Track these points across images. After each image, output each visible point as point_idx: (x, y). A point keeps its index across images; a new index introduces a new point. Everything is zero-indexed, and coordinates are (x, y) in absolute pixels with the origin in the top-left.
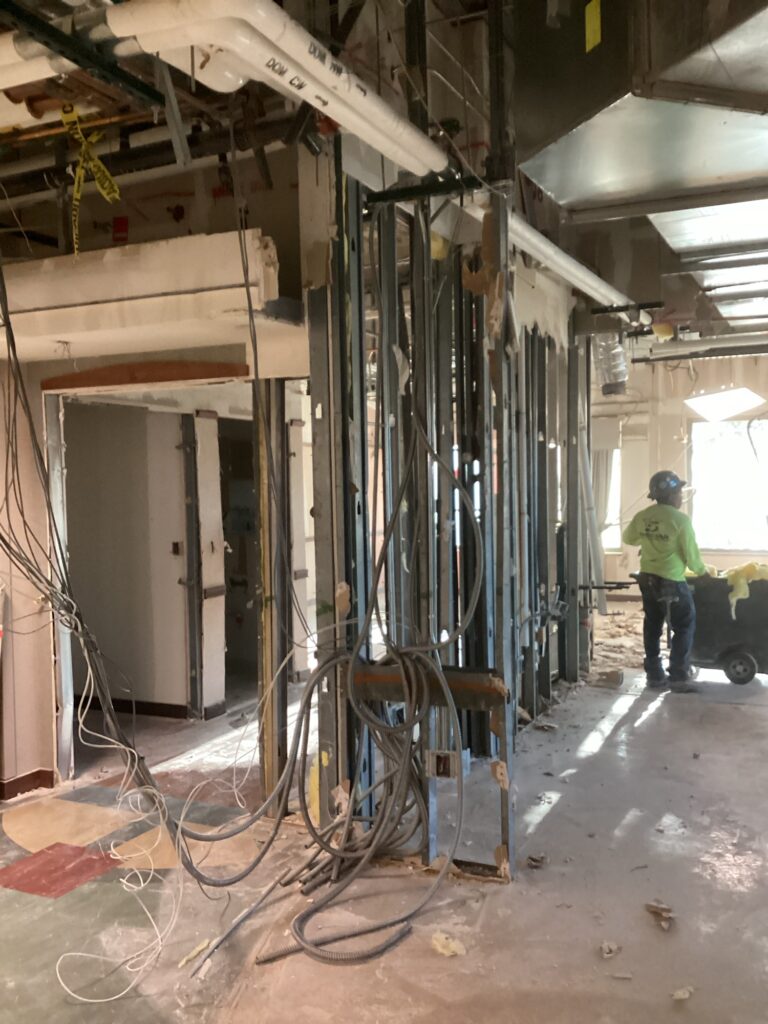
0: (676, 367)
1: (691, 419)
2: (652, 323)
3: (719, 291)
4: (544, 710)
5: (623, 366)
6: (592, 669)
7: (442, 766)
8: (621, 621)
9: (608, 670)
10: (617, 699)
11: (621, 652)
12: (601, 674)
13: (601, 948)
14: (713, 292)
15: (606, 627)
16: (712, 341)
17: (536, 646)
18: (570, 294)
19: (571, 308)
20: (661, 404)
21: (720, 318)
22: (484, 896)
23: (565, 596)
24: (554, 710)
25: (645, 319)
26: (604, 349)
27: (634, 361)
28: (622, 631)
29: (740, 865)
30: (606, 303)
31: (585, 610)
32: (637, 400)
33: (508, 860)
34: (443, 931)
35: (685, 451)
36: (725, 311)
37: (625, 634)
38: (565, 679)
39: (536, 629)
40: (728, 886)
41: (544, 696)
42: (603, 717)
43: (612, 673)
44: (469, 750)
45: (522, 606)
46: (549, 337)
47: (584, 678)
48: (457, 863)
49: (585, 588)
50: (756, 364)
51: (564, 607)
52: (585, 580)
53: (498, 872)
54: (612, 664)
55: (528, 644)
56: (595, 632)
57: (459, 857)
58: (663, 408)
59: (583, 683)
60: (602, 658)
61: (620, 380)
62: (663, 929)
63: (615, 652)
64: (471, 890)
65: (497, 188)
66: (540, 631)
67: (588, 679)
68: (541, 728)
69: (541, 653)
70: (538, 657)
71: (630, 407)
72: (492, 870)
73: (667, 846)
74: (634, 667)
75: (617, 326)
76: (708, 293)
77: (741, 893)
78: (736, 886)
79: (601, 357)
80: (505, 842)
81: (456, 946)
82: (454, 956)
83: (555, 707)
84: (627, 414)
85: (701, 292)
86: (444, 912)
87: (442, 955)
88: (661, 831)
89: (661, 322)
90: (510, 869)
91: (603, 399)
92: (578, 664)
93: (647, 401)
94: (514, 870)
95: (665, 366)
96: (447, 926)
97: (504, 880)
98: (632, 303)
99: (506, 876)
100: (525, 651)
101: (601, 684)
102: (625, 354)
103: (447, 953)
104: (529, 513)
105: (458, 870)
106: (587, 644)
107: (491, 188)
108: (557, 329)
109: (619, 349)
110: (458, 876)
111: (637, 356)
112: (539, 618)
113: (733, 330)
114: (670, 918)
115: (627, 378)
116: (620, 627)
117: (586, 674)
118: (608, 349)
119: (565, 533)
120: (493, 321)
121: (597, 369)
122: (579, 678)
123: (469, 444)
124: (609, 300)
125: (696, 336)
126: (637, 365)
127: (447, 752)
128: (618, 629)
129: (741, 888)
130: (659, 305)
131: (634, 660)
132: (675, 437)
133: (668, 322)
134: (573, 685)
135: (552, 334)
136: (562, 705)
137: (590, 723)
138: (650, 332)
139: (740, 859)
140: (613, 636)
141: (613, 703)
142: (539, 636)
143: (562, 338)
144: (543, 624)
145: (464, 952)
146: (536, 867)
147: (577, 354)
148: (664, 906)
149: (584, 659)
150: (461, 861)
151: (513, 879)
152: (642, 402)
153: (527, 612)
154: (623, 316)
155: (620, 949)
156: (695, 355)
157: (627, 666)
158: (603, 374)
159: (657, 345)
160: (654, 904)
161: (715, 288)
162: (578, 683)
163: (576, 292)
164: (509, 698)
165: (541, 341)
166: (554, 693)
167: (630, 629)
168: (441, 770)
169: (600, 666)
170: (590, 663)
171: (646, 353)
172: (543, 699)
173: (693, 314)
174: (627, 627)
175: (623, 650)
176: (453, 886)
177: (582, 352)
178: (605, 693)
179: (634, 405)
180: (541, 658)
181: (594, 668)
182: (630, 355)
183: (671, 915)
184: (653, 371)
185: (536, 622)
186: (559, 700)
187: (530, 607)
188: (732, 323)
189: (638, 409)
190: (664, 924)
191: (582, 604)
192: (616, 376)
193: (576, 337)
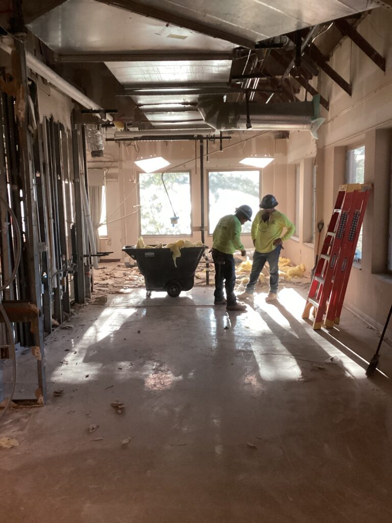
0: (130, 144)
1: (139, 171)
2: (113, 120)
3: (145, 107)
4: (66, 319)
5: (101, 142)
6: (92, 296)
7: (4, 354)
8: (108, 272)
9: (100, 296)
10: (103, 309)
11: (107, 287)
12: (97, 298)
13: (89, 428)
14: (142, 107)
15: (100, 275)
16: (144, 132)
17: (61, 287)
18: (71, 102)
19: (72, 109)
20: (124, 163)
21: (147, 121)
22: (30, 415)
23: (77, 261)
24: (73, 318)
25: (109, 118)
26: (91, 133)
27: (107, 140)
28: (108, 277)
29: (155, 378)
30: (88, 107)
31: (87, 268)
32: (112, 160)
33: (43, 395)
34: (7, 437)
35: (136, 187)
36: (150, 117)
37: (110, 278)
38: (78, 303)
39: (61, 278)
40: (149, 388)
41: (66, 312)
42: (97, 319)
43: (102, 297)
44: (19, 343)
45: (52, 266)
46: (60, 124)
47: (88, 301)
48: (15, 401)
49: (87, 256)
50: (167, 145)
51: (75, 266)
52: (87, 253)
53: (38, 402)
54: (102, 293)
55: (56, 287)
56: (94, 278)
57: (15, 398)
58: (125, 165)
59: (87, 304)
60: (97, 291)
61: (100, 149)
62: (119, 414)
63: (104, 287)
64: (23, 414)
65: (18, 37)
66: (63, 279)
67: (90, 302)
68: (65, 328)
69: (64, 290)
70: (62, 292)
71: (109, 164)
72: (35, 401)
73: (123, 375)
74: (113, 294)
75: (96, 121)
76: (140, 107)
77: (155, 390)
78: (153, 387)
79: (90, 137)
80: (41, 386)
81: (14, 442)
82: (13, 447)
83: (73, 317)
84: (108, 168)
85: (136, 107)
86: (8, 427)
87: (6, 448)
88: (121, 369)
89: (118, 120)
90: (44, 399)
91: (93, 159)
92: (85, 295)
93: (117, 162)
94: (45, 399)
95: (124, 144)
96: (9, 433)
97: (42, 405)
98: (102, 109)
99: (42, 403)
100: (54, 290)
101: (96, 303)
102: (102, 136)
103: (9, 447)
104: (54, 218)
105: (16, 405)
106: (89, 285)
107: (13, 36)
108: (64, 119)
109: (99, 133)
110: (16, 408)
111: (109, 137)
112: (62, 273)
113: (154, 127)
114: (123, 408)
115: (103, 149)
116: (107, 275)
117: (89, 299)
118: (93, 133)
119: (76, 229)
120: (20, 111)
121: (88, 142)
122: (85, 302)
123: (16, 181)
124: (90, 107)
125: (137, 129)
126: (109, 142)
127: (6, 345)
128: (106, 276)
129: (155, 388)
130: (115, 111)
131: (113, 290)
132: (130, 180)
133: (122, 121)
134: (82, 305)
135: (62, 122)
136: (76, 316)
137: (89, 323)
138: (113, 125)
139: (155, 376)
140: (103, 280)
141: (102, 311)
142: (62, 282)
143: (68, 124)
144: (64, 275)
145: (18, 444)
146: (58, 396)
147: (76, 134)
148: (120, 403)
149: (88, 292)
150: (17, 400)
151: (45, 404)
152: (115, 162)
153: (55, 270)
154: (98, 115)
155: (98, 427)
156: (136, 139)
157: (109, 293)
158: (91, 146)
159: (117, 132)
160: (115, 403)
161: (143, 105)
162: (85, 304)
163: (73, 101)
164: (40, 314)
165: (56, 125)
166: (72, 310)
167: (112, 275)
168: (4, 356)
169: (96, 294)
170: (91, 294)
171: (112, 136)
172: (65, 313)
173: (133, 118)
174: (110, 274)
175: (108, 286)
176: (13, 413)
177: (79, 133)
178: (99, 307)
179: (111, 163)
180: (64, 293)
181: (93, 296)
182: (104, 137)
183: (122, 406)
184: (119, 147)
185: (61, 275)
186: (75, 314)
187: (57, 267)
188: (153, 124)
189: (113, 166)
190: (119, 411)
191: (86, 264)
192: (98, 147)
193: (76, 125)
